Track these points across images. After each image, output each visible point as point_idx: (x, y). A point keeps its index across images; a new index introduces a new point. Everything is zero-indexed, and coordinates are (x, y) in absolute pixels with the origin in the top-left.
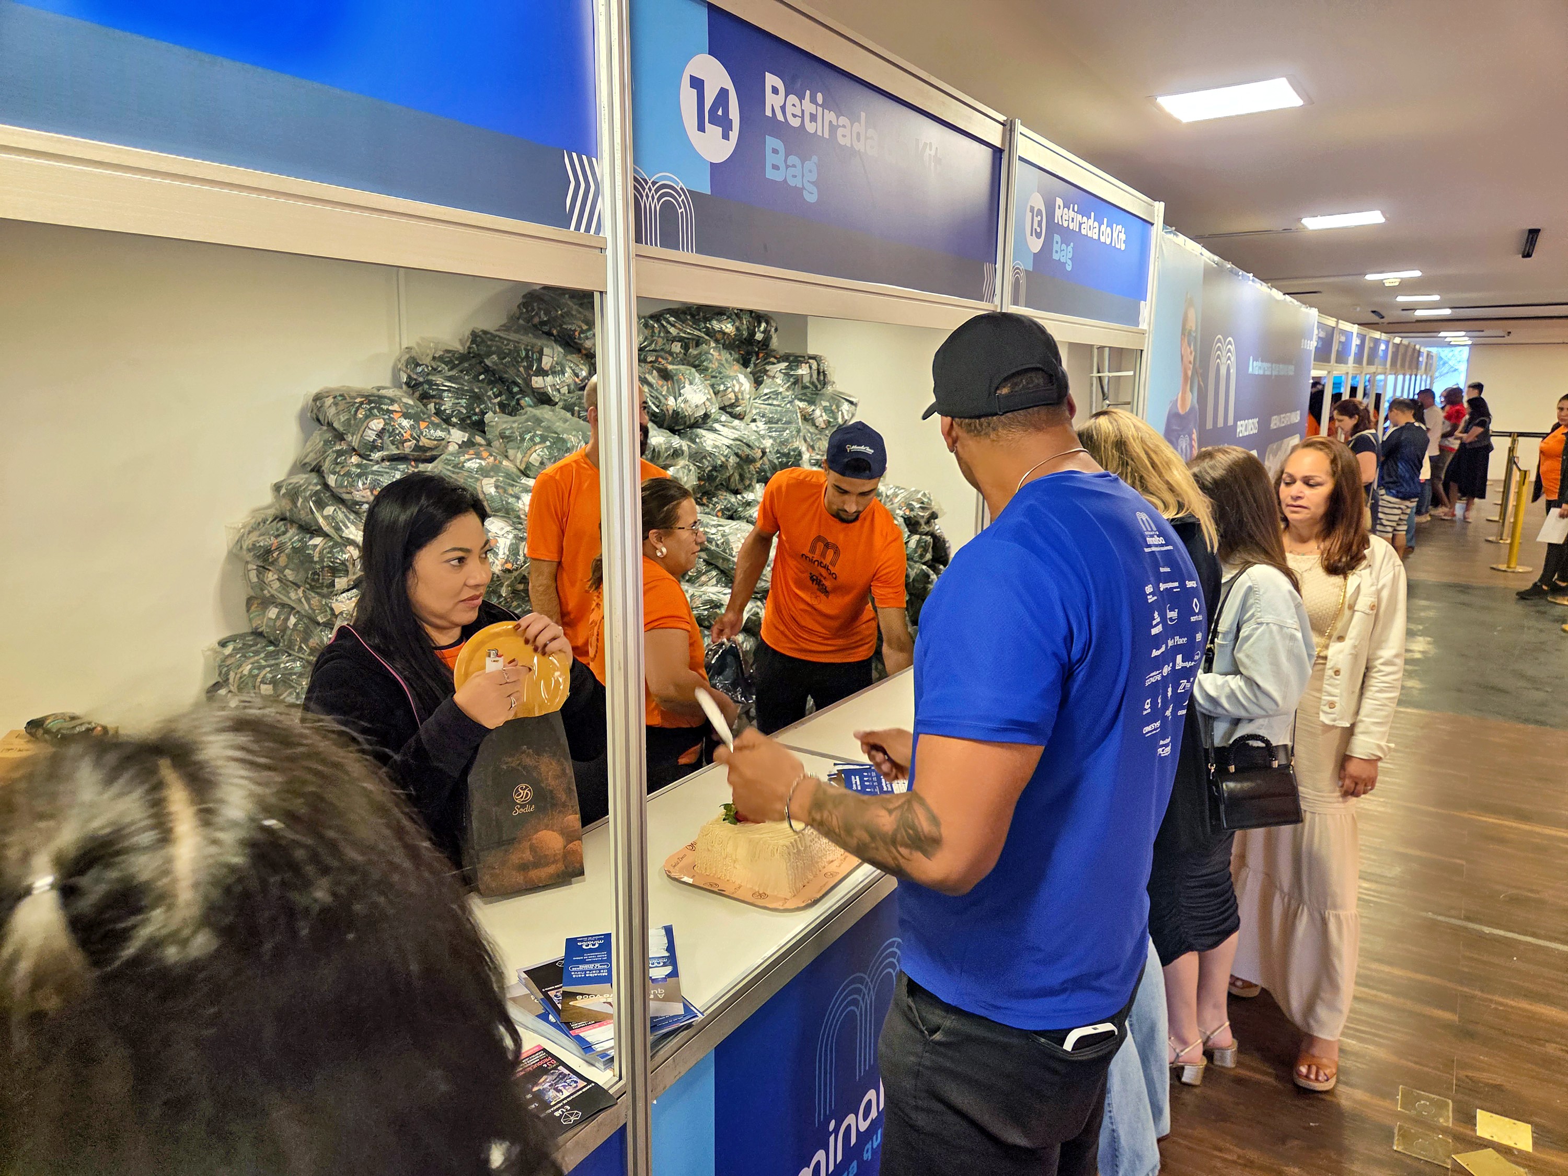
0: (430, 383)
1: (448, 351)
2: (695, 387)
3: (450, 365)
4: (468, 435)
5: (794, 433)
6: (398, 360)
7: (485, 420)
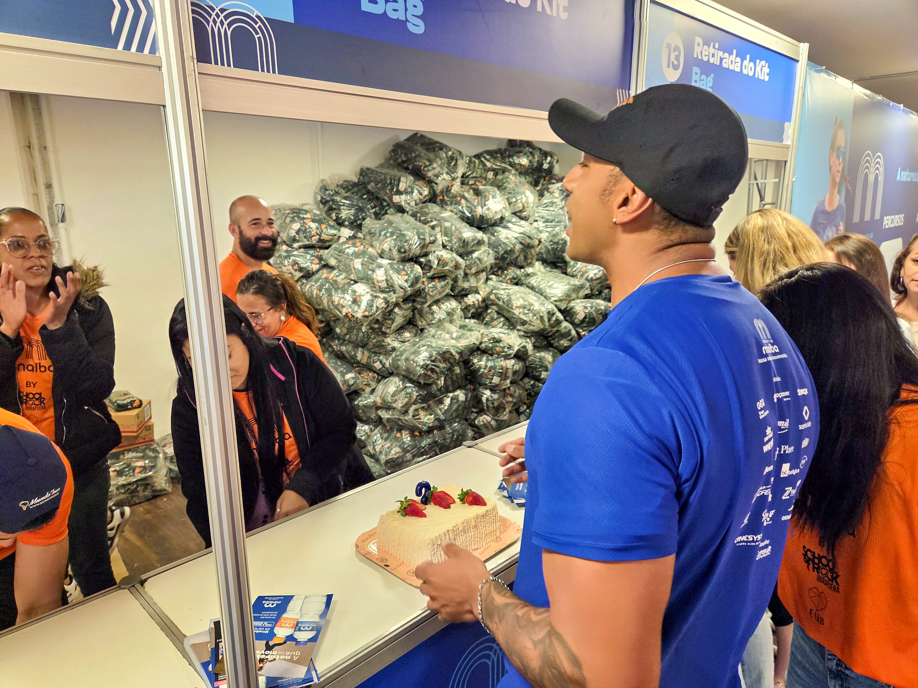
0: (333, 200)
1: (345, 181)
2: (496, 199)
3: (346, 189)
4: (353, 232)
5: (563, 228)
6: (317, 187)
7: (363, 223)
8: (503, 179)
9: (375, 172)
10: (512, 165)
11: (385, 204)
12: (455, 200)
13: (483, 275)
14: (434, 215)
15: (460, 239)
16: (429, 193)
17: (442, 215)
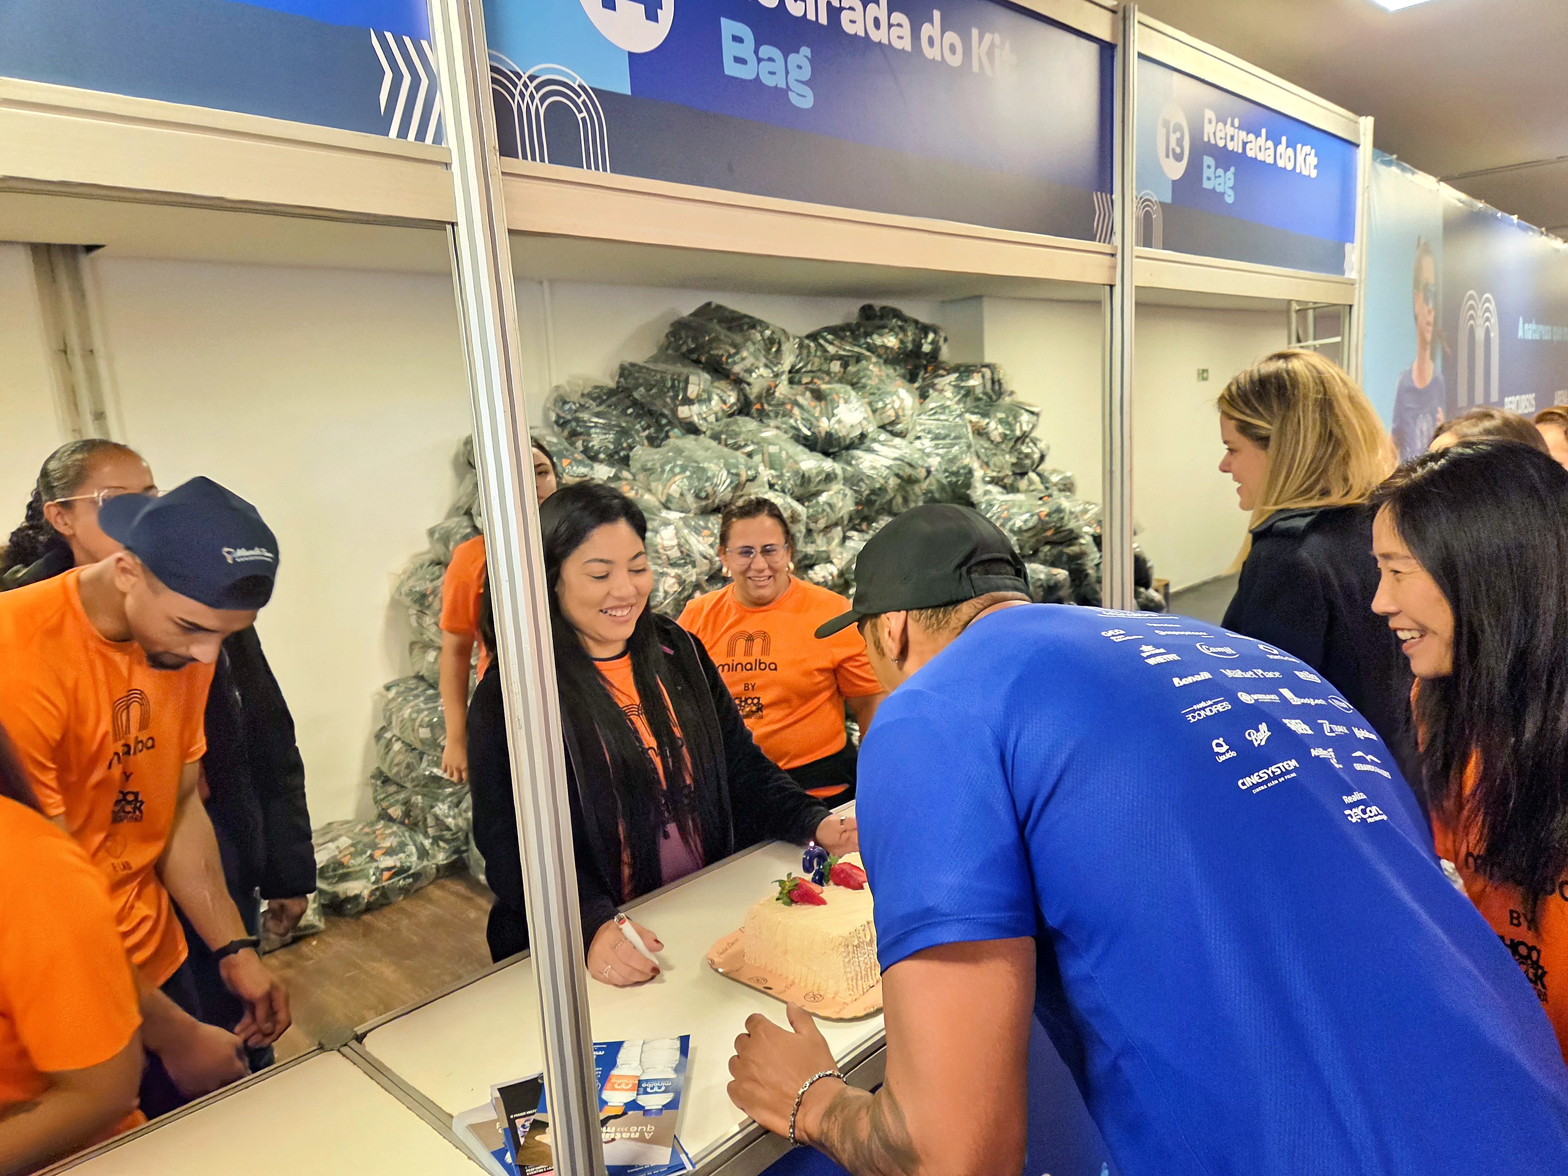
0: (577, 420)
1: (596, 387)
2: (850, 406)
3: (598, 401)
4: (614, 470)
5: (965, 448)
6: (548, 399)
7: (631, 454)
8: (858, 371)
9: (644, 370)
10: (871, 348)
11: (664, 421)
12: (782, 410)
13: (838, 532)
14: (750, 436)
15: (796, 473)
16: (738, 400)
17: (763, 435)
